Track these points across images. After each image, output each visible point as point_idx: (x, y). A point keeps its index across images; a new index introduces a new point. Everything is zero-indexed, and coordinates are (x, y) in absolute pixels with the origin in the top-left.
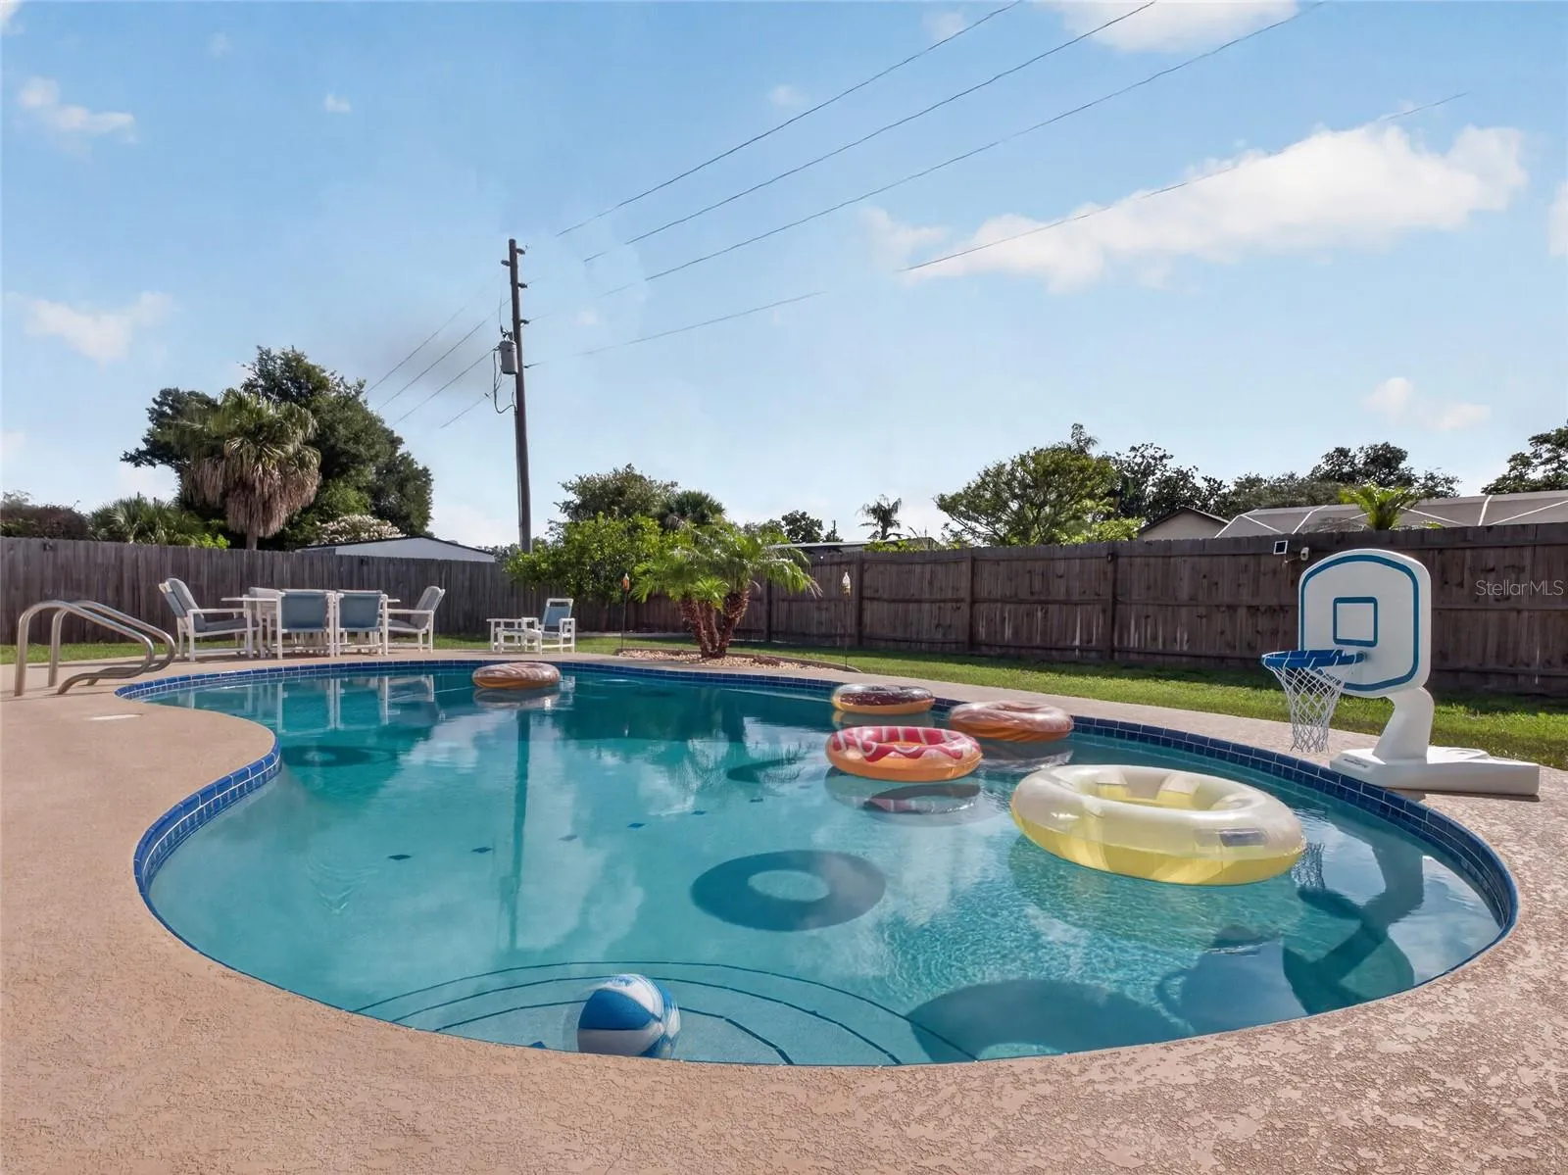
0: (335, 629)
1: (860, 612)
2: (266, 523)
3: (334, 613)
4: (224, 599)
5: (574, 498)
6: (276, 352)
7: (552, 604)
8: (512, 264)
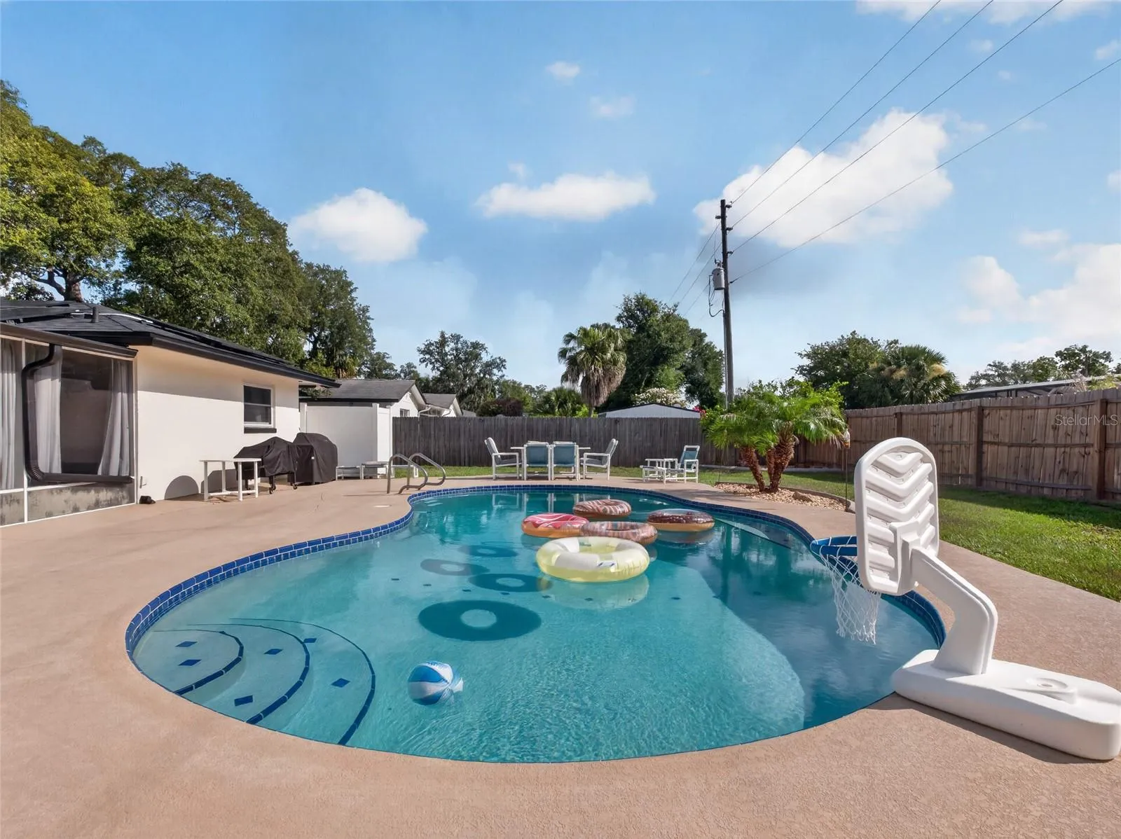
0: (551, 465)
1: (980, 454)
2: (597, 397)
3: (551, 456)
4: (512, 448)
5: (807, 362)
6: (632, 296)
7: (688, 449)
8: (723, 217)
